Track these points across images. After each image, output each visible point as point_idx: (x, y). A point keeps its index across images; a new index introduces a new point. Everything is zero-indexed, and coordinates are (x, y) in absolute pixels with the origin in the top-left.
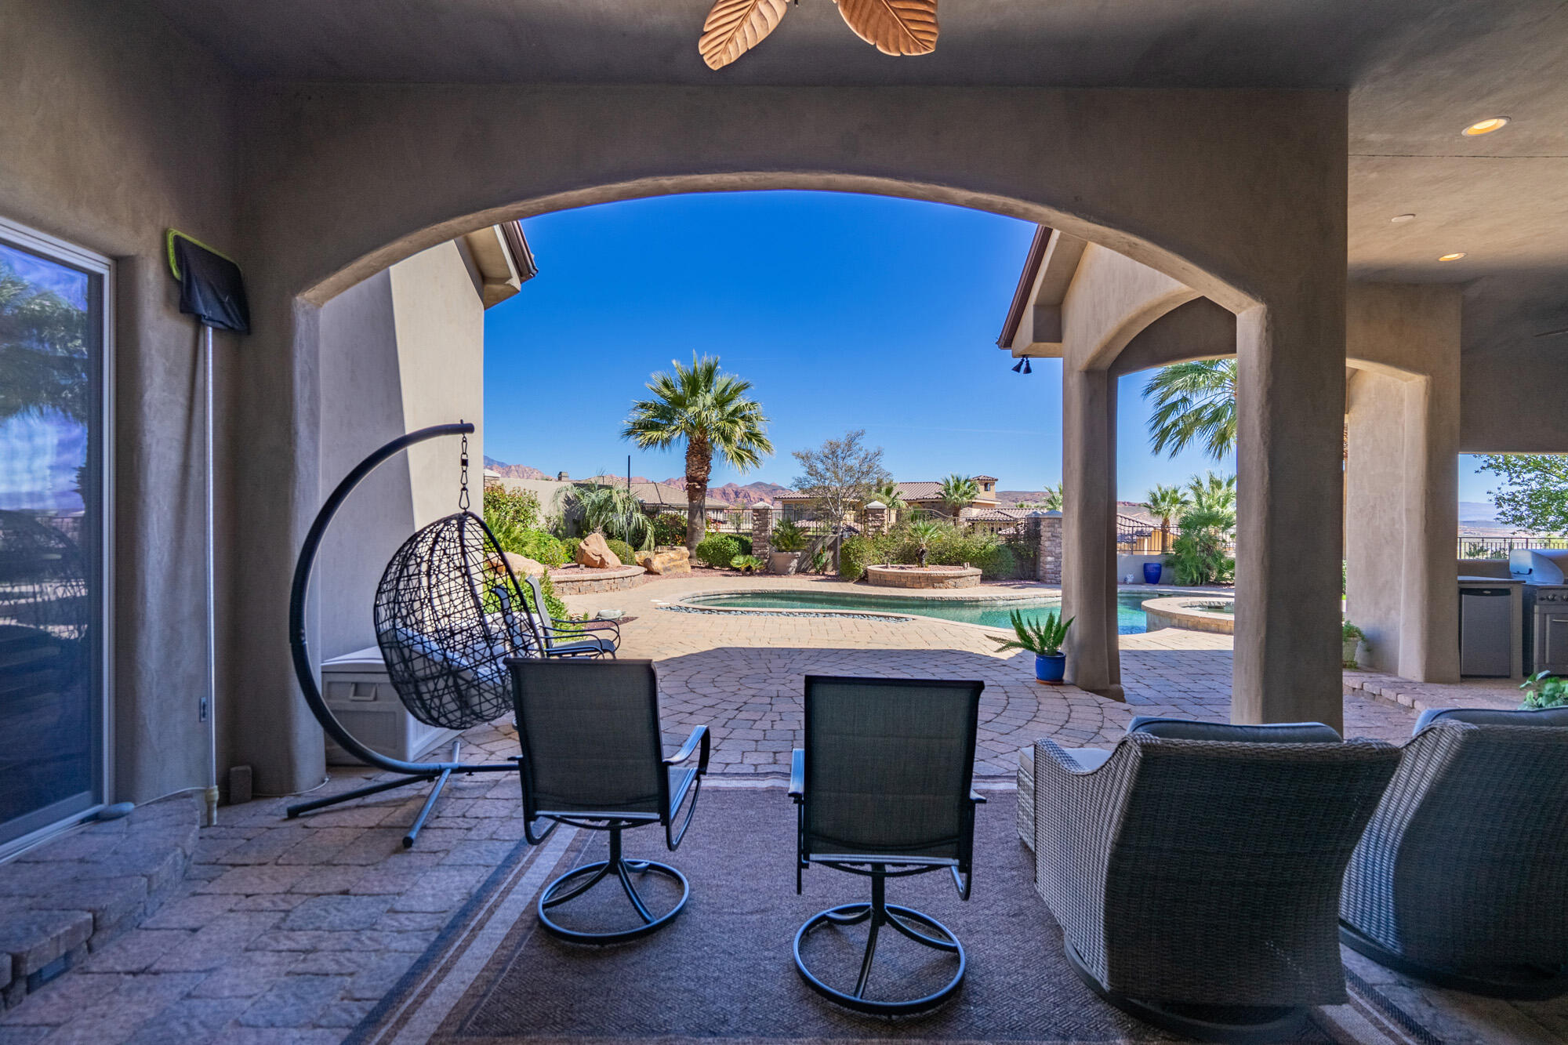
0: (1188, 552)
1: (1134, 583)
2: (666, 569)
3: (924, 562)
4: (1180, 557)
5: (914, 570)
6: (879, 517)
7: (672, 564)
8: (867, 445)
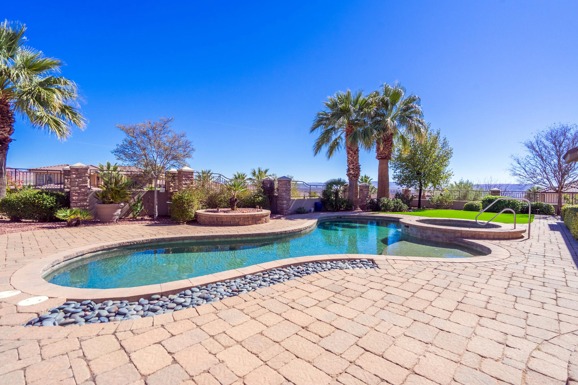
3: (235, 206)
5: (235, 213)
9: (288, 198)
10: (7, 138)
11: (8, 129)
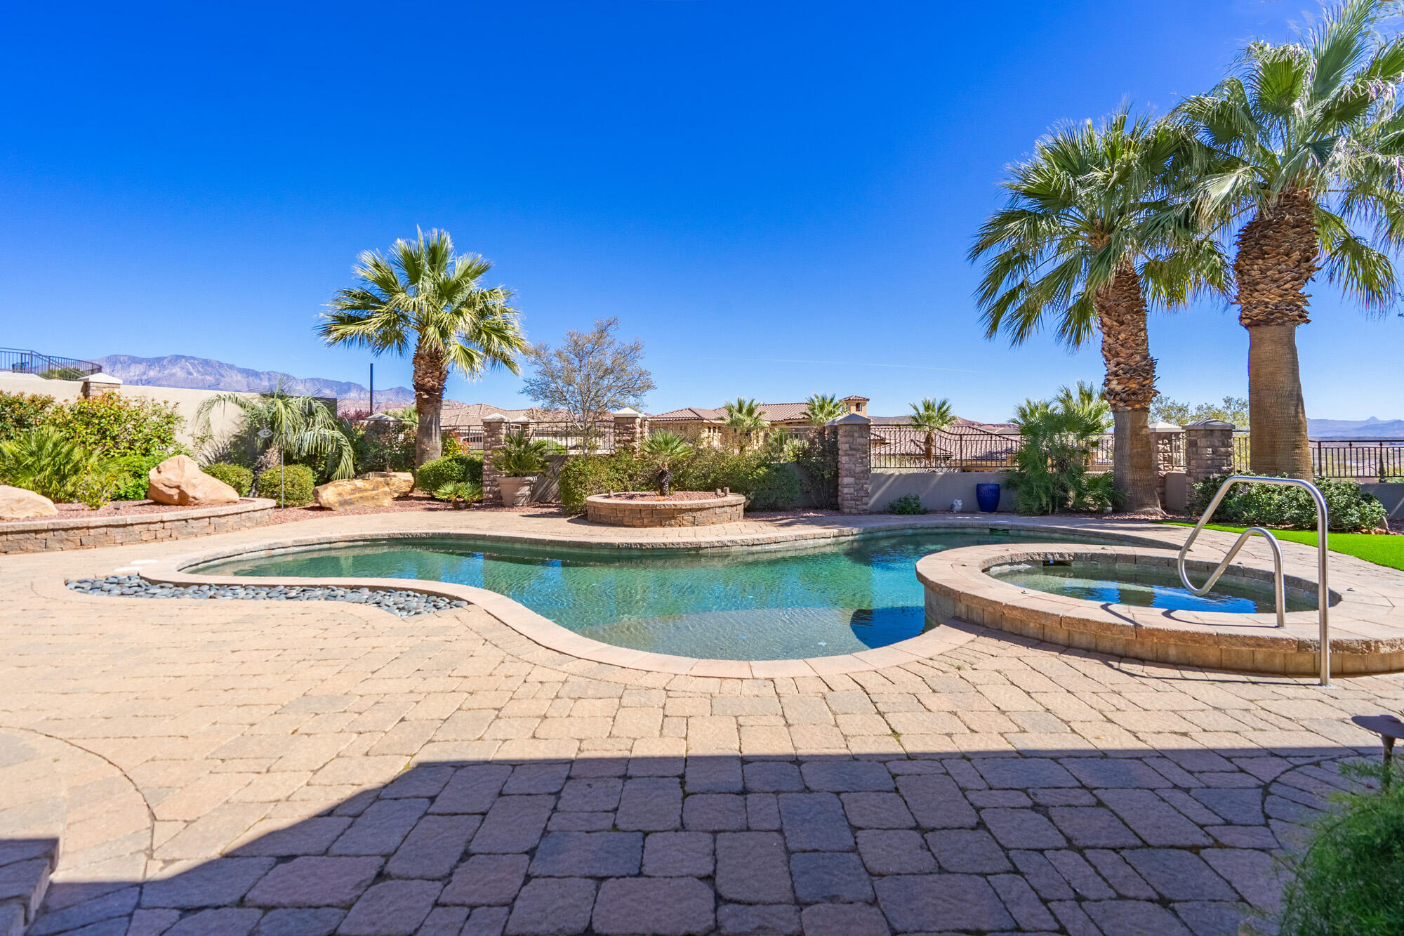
0: (1035, 468)
1: (963, 512)
2: (343, 503)
3: (666, 487)
4: (1024, 474)
6: (627, 429)
7: (357, 495)
8: (621, 338)
9: (859, 469)
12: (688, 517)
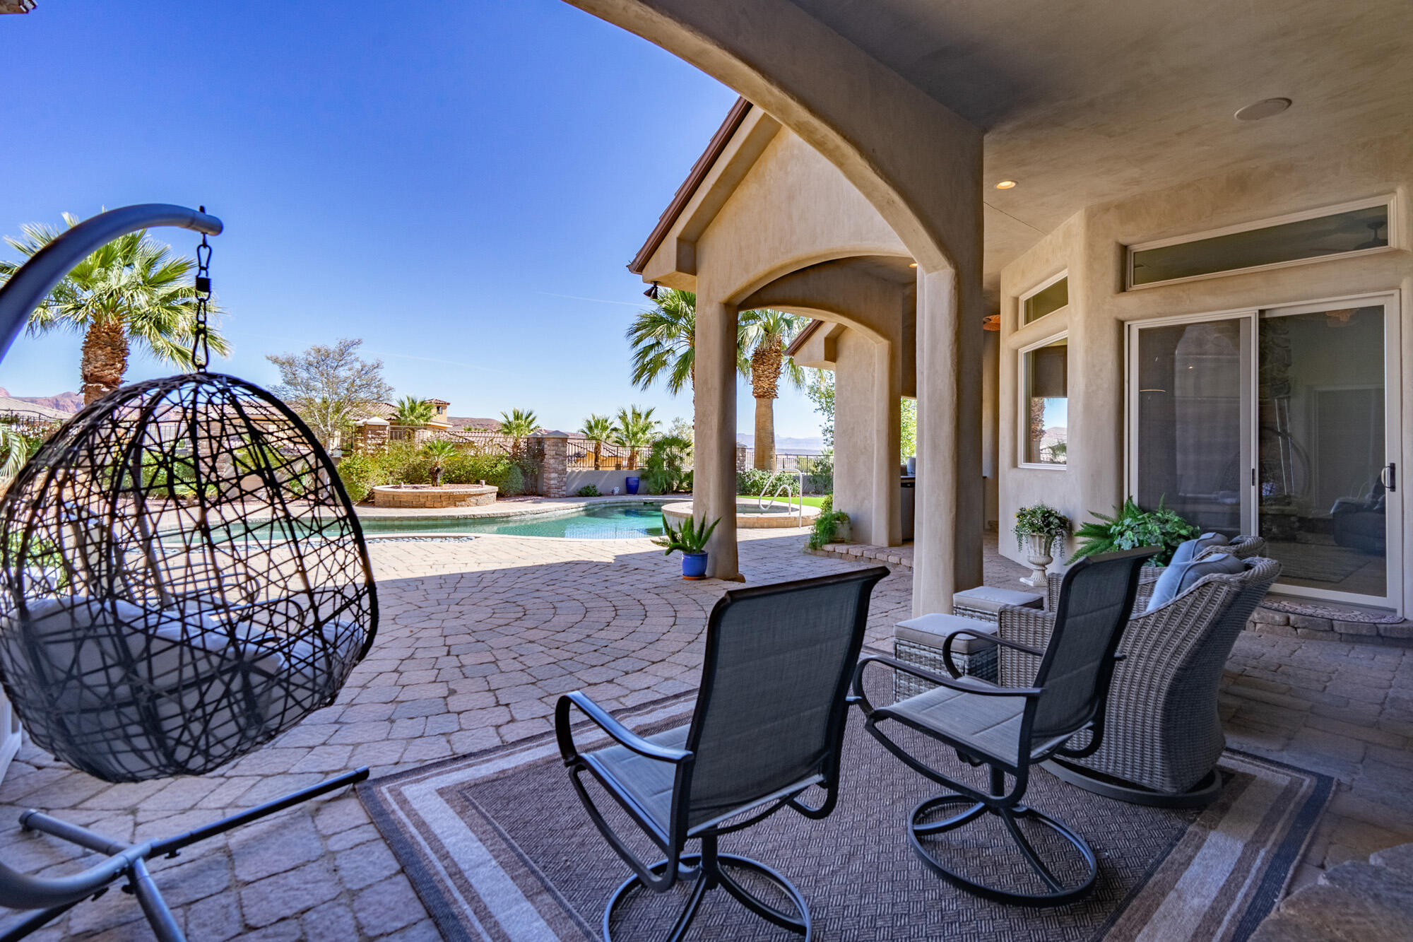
0: (657, 467)
1: (620, 494)
3: (439, 481)
4: (652, 471)
5: (428, 489)
6: (379, 434)
9: (561, 467)
10: (117, 379)
11: (119, 366)
12: (473, 500)
